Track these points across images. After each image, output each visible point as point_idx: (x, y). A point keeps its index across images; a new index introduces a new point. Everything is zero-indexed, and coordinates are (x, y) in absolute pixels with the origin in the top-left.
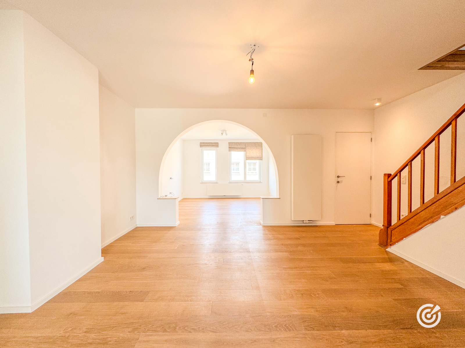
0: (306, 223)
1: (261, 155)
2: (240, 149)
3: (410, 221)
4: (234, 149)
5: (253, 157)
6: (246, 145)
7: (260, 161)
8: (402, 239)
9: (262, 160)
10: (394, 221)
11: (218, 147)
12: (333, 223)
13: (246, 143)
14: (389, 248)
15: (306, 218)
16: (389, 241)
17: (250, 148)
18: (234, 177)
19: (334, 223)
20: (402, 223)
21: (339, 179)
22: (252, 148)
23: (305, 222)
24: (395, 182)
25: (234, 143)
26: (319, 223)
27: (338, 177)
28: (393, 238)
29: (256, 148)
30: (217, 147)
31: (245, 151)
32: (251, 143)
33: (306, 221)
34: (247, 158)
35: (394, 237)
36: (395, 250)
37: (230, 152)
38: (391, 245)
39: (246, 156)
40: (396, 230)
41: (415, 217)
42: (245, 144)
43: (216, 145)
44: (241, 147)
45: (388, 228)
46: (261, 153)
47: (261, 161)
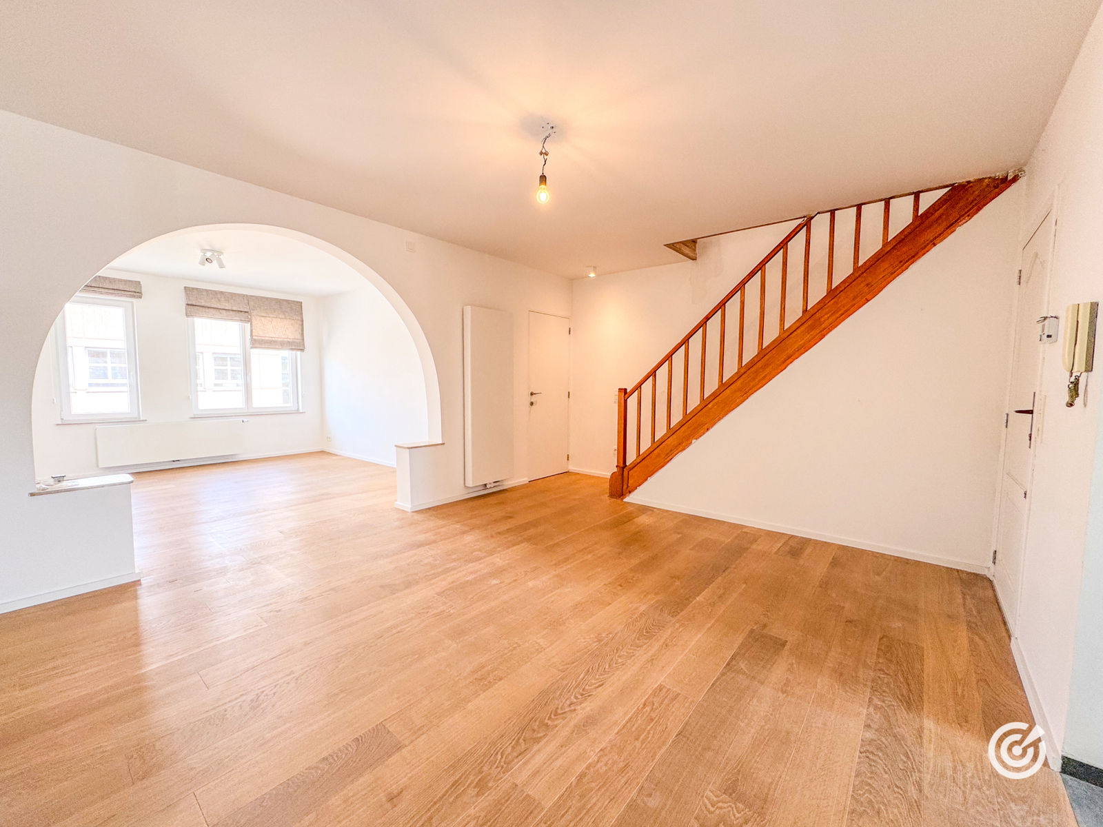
0: (491, 488)
1: (299, 337)
2: (231, 313)
3: (654, 452)
4: (207, 310)
5: (275, 342)
6: (252, 303)
7: (294, 352)
8: (646, 480)
9: (302, 350)
10: (631, 457)
11: (140, 297)
12: (524, 480)
13: (251, 296)
14: (627, 498)
15: (489, 480)
16: (625, 487)
17: (263, 315)
18: (208, 400)
19: (526, 479)
20: (642, 459)
21: (534, 399)
22: (272, 316)
23: (488, 486)
24: (632, 402)
25: (207, 291)
26: (508, 484)
27: (532, 394)
28: (631, 482)
29: (283, 316)
30: (134, 297)
31: (250, 321)
32: (267, 298)
33: (490, 484)
34: (257, 343)
35: (633, 480)
36: (637, 497)
37: (190, 319)
38: (630, 492)
39: (251, 335)
40: (635, 469)
41: (661, 446)
42: (248, 298)
43: (133, 290)
44: (234, 308)
45: (623, 468)
46: (300, 331)
47: (299, 353)
